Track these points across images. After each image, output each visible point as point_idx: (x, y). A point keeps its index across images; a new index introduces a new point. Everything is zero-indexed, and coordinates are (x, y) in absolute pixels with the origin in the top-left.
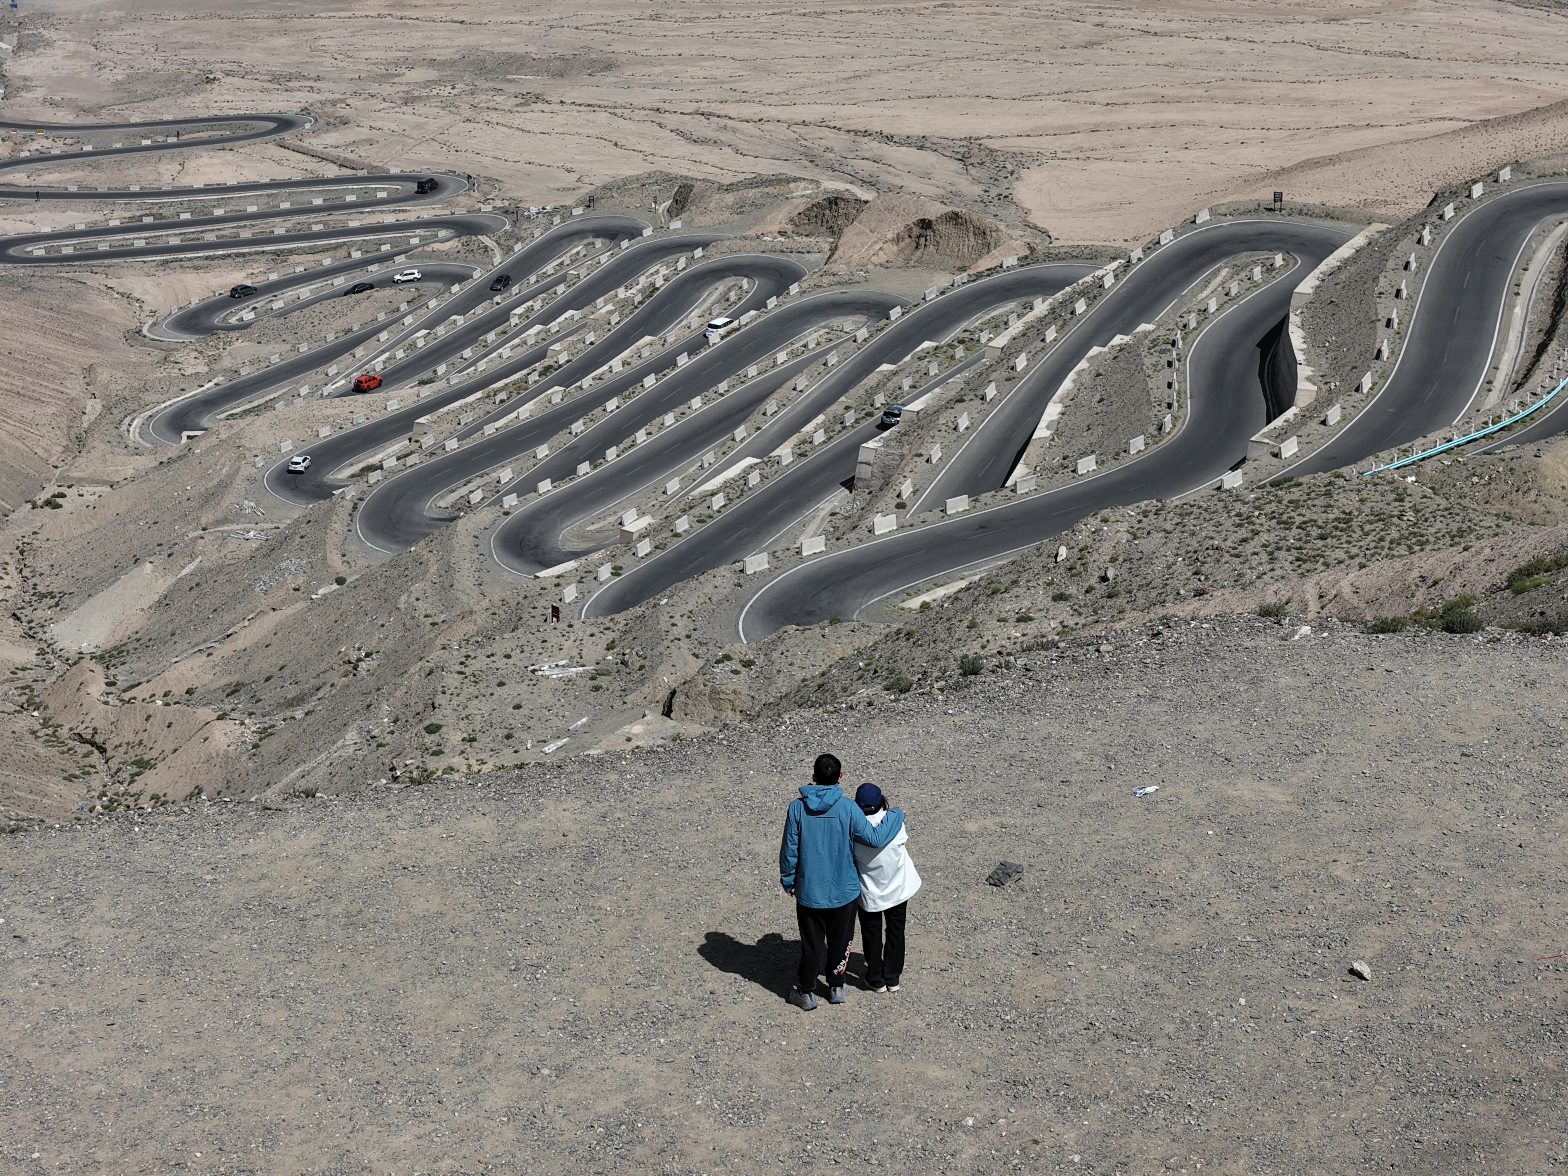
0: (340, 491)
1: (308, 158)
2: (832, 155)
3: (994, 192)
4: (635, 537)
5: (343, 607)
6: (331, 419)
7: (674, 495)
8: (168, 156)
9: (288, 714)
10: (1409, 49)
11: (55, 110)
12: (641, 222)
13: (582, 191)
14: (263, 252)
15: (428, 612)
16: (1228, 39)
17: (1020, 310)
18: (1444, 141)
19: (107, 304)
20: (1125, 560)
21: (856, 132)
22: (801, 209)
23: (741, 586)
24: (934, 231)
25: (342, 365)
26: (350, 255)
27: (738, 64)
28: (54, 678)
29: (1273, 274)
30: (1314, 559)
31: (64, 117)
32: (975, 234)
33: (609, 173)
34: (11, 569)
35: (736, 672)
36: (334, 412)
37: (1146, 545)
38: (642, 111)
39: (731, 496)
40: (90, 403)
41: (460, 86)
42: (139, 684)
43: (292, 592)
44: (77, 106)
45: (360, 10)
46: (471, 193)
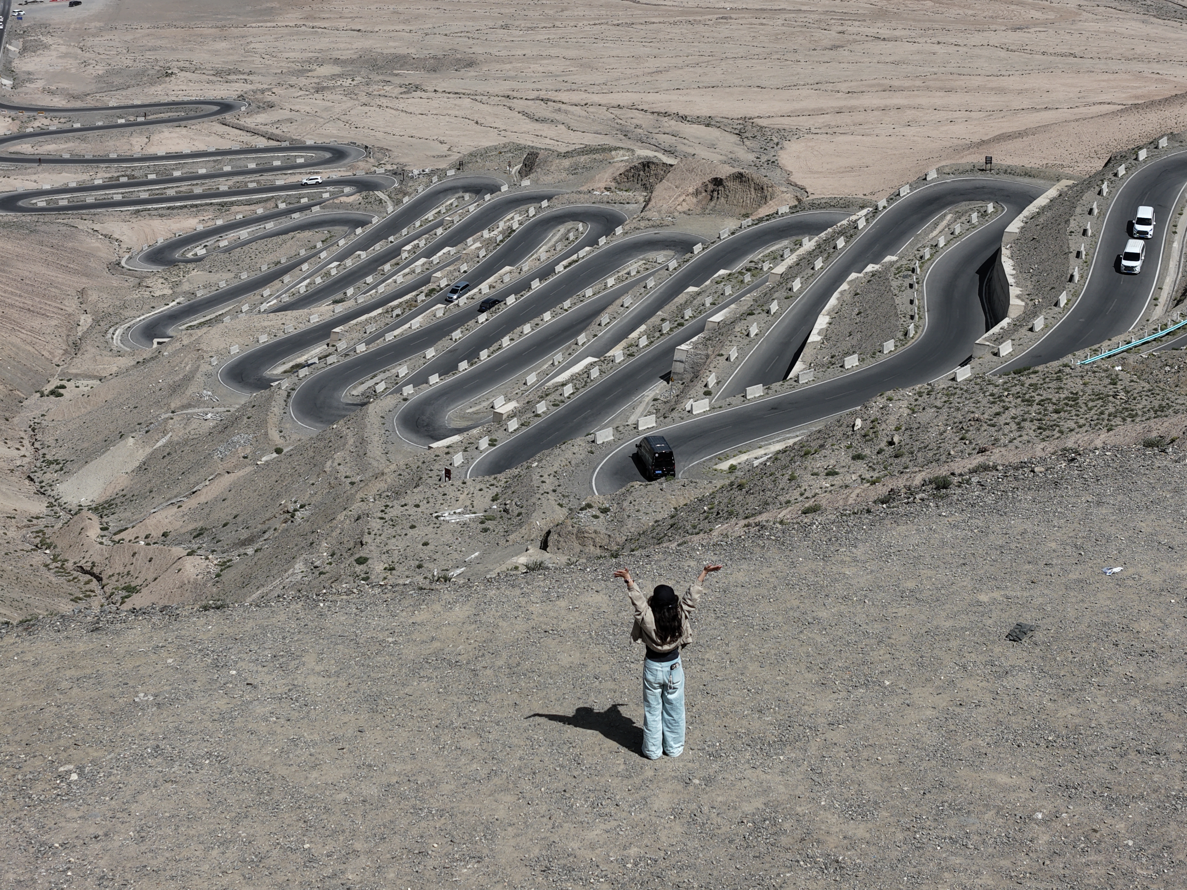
0: (277, 383)
1: (244, 133)
2: (641, 131)
3: (764, 158)
4: (504, 417)
5: (282, 471)
6: (268, 329)
7: (533, 385)
8: (138, 131)
9: (242, 551)
10: (1076, 51)
11: (52, 97)
12: (499, 181)
13: (452, 157)
14: (211, 204)
15: (348, 474)
16: (939, 43)
17: (792, 246)
18: (1105, 120)
19: (94, 243)
20: (906, 429)
21: (659, 114)
22: (622, 171)
23: (593, 453)
24: (724, 187)
25: (274, 289)
26: (277, 206)
27: (568, 62)
28: (60, 525)
29: (987, 218)
30: (1052, 428)
31: (58, 102)
32: (755, 189)
33: (472, 144)
34: (26, 442)
35: (596, 517)
36: (270, 323)
37: (923, 417)
38: (497, 98)
39: (577, 386)
40: (83, 317)
41: (358, 79)
42: (126, 529)
43: (242, 459)
44: (69, 94)
45: (282, 21)
46: (368, 159)
